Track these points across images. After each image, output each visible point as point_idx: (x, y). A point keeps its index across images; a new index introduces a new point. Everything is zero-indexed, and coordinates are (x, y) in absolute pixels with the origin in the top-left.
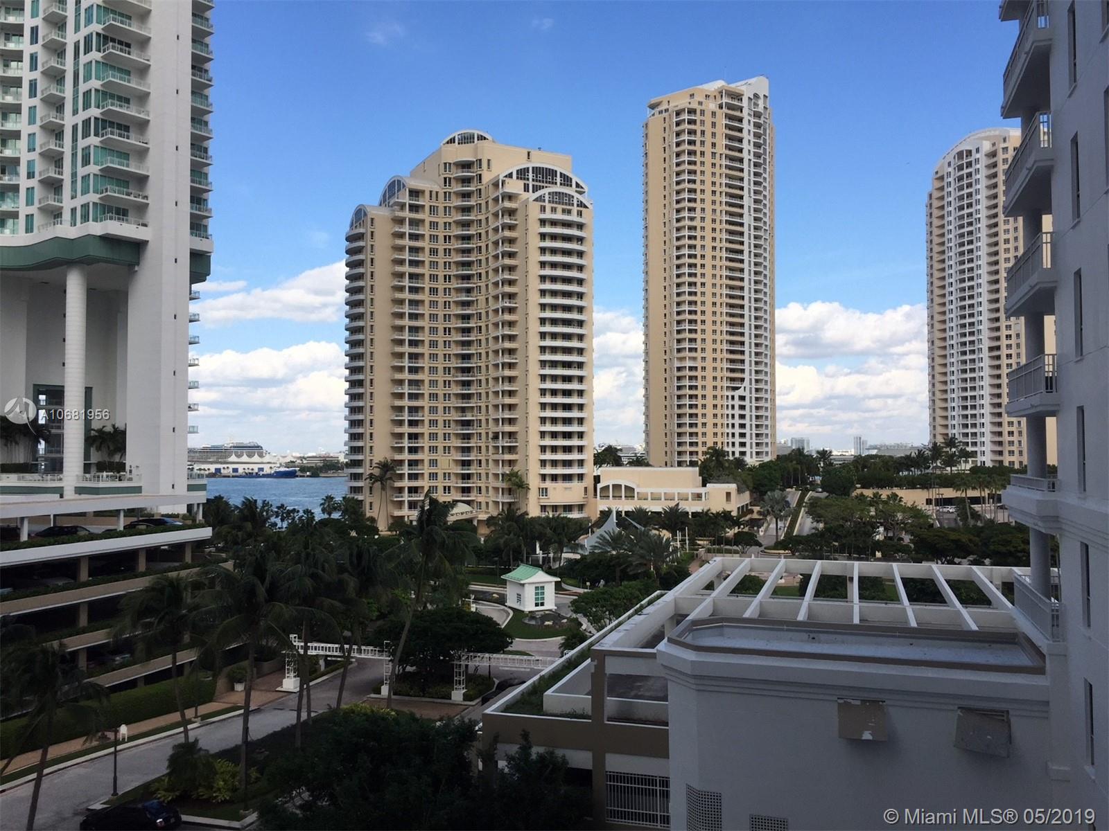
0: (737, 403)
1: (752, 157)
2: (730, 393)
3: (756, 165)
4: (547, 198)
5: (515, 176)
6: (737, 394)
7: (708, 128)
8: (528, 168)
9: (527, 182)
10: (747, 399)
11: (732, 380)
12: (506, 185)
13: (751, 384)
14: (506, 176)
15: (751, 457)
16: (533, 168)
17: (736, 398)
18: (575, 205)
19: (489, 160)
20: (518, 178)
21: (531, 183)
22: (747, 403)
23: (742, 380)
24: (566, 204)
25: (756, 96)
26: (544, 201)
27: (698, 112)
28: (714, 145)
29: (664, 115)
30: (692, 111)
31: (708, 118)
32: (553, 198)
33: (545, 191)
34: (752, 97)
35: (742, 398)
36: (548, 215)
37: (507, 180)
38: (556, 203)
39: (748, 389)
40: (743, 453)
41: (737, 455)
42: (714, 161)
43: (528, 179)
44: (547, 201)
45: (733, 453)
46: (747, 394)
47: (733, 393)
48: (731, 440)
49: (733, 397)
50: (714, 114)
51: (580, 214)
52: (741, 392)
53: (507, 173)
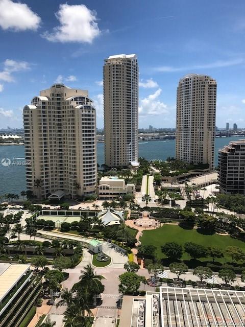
0: (129, 147)
1: (133, 78)
3: (134, 80)
5: (74, 100)
8: (77, 97)
11: (128, 141)
12: (72, 103)
13: (132, 142)
16: (79, 97)
18: (91, 109)
19: (65, 94)
22: (131, 147)
23: (130, 141)
24: (89, 109)
26: (83, 109)
27: (119, 66)
28: (123, 75)
31: (122, 67)
32: (85, 108)
34: (133, 61)
36: (84, 113)
37: (72, 101)
42: (123, 80)
43: (77, 101)
45: (128, 161)
48: (127, 157)
51: (93, 112)
52: (130, 144)
53: (71, 99)
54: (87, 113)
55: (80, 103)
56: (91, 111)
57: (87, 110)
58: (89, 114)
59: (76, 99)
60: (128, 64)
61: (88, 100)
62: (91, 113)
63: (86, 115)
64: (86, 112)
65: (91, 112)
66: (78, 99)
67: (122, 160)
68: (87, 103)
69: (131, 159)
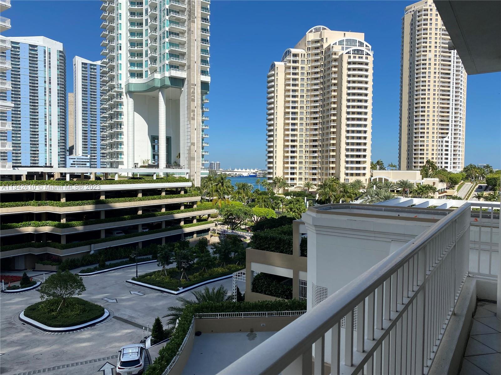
0: (444, 144)
4: (351, 52)
5: (337, 43)
6: (444, 140)
8: (344, 40)
9: (343, 46)
10: (450, 142)
11: (442, 133)
12: (334, 48)
13: (452, 135)
15: (451, 169)
16: (346, 39)
17: (444, 142)
18: (365, 54)
19: (327, 38)
20: (339, 44)
21: (345, 46)
23: (447, 133)
27: (429, 9)
28: (436, 25)
29: (412, 13)
30: (426, 9)
32: (354, 52)
33: (351, 49)
35: (447, 142)
36: (352, 60)
37: (334, 46)
39: (450, 138)
40: (446, 167)
42: (436, 32)
44: (351, 54)
45: (441, 167)
46: (450, 140)
47: (442, 140)
48: (440, 161)
49: (442, 142)
51: (367, 58)
52: (446, 139)
53: (334, 43)
54: (357, 60)
55: (347, 48)
56: (364, 56)
57: (357, 56)
58: (360, 60)
59: (341, 43)
61: (361, 44)
62: (364, 60)
63: (354, 63)
64: (355, 57)
65: (364, 58)
66: (345, 43)
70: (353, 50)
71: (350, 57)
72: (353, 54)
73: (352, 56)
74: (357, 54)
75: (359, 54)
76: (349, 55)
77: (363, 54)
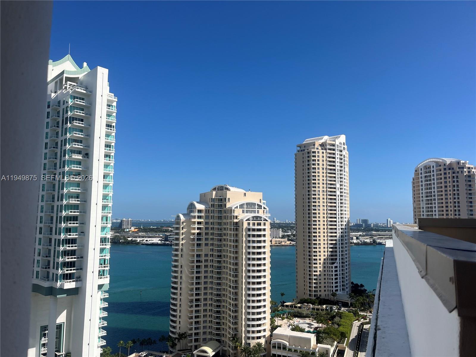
0: (334, 269)
1: (339, 168)
2: (331, 266)
3: (341, 171)
5: (238, 207)
6: (334, 266)
7: (321, 159)
8: (244, 204)
9: (243, 209)
10: (338, 267)
11: (332, 259)
12: (235, 212)
13: (340, 260)
14: (235, 208)
15: (340, 291)
16: (246, 203)
17: (334, 267)
18: (263, 220)
20: (240, 208)
21: (245, 209)
22: (338, 269)
23: (336, 259)
24: (259, 220)
25: (340, 143)
26: (250, 220)
27: (317, 152)
28: (323, 165)
29: (303, 152)
30: (314, 152)
31: (321, 155)
32: (253, 219)
34: (338, 144)
35: (336, 267)
36: (251, 226)
37: (235, 209)
38: (255, 220)
39: (338, 263)
40: (337, 290)
41: (334, 291)
42: (323, 171)
43: (244, 208)
45: (332, 290)
46: (338, 265)
47: (332, 266)
48: (331, 285)
49: (332, 267)
50: (323, 153)
51: (265, 224)
53: (235, 206)
54: (256, 227)
55: (247, 212)
56: (262, 222)
57: (256, 222)
58: (259, 227)
59: (241, 206)
60: (330, 149)
61: (260, 207)
62: (262, 227)
63: (254, 230)
64: (254, 224)
65: (262, 224)
66: (245, 206)
67: (323, 289)
68: (258, 212)
69: (339, 288)
70: (252, 217)
71: (249, 224)
72: (252, 220)
73: (251, 222)
74: (256, 221)
75: (257, 221)
76: (249, 222)
77: (262, 220)
